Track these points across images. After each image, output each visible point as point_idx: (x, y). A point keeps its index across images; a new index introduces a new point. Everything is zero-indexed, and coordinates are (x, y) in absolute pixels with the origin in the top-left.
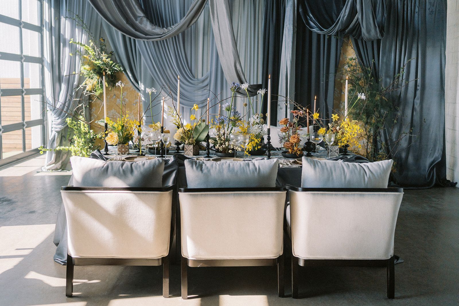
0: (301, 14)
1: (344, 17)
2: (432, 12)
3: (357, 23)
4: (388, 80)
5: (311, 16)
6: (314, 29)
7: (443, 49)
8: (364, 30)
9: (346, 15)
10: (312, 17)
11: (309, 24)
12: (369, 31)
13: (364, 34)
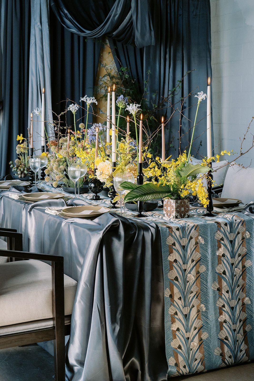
0: (54, 9)
1: (115, 16)
2: (196, 15)
3: (128, 25)
4: (154, 96)
5: (66, 12)
6: (72, 29)
7: (209, 59)
8: (138, 34)
9: (117, 14)
10: (66, 14)
11: (64, 22)
12: (143, 35)
13: (137, 38)
